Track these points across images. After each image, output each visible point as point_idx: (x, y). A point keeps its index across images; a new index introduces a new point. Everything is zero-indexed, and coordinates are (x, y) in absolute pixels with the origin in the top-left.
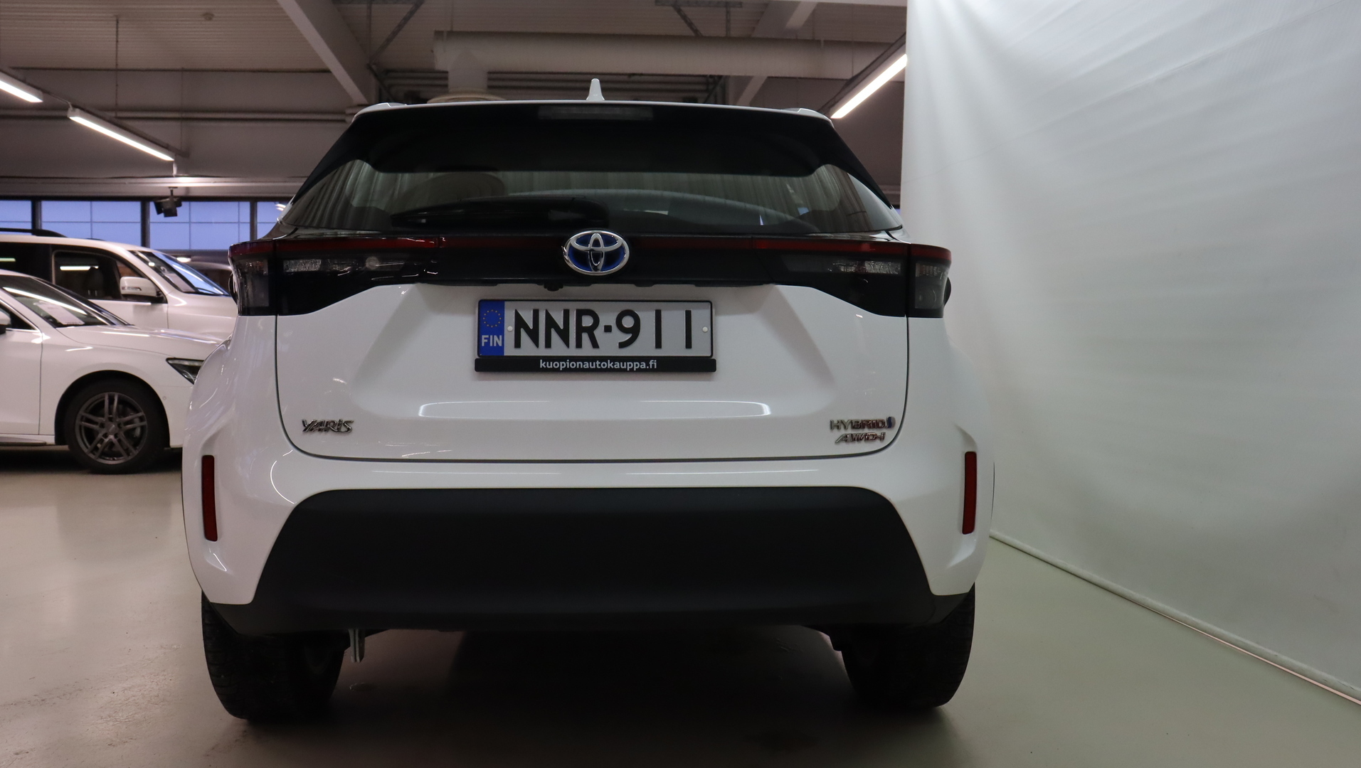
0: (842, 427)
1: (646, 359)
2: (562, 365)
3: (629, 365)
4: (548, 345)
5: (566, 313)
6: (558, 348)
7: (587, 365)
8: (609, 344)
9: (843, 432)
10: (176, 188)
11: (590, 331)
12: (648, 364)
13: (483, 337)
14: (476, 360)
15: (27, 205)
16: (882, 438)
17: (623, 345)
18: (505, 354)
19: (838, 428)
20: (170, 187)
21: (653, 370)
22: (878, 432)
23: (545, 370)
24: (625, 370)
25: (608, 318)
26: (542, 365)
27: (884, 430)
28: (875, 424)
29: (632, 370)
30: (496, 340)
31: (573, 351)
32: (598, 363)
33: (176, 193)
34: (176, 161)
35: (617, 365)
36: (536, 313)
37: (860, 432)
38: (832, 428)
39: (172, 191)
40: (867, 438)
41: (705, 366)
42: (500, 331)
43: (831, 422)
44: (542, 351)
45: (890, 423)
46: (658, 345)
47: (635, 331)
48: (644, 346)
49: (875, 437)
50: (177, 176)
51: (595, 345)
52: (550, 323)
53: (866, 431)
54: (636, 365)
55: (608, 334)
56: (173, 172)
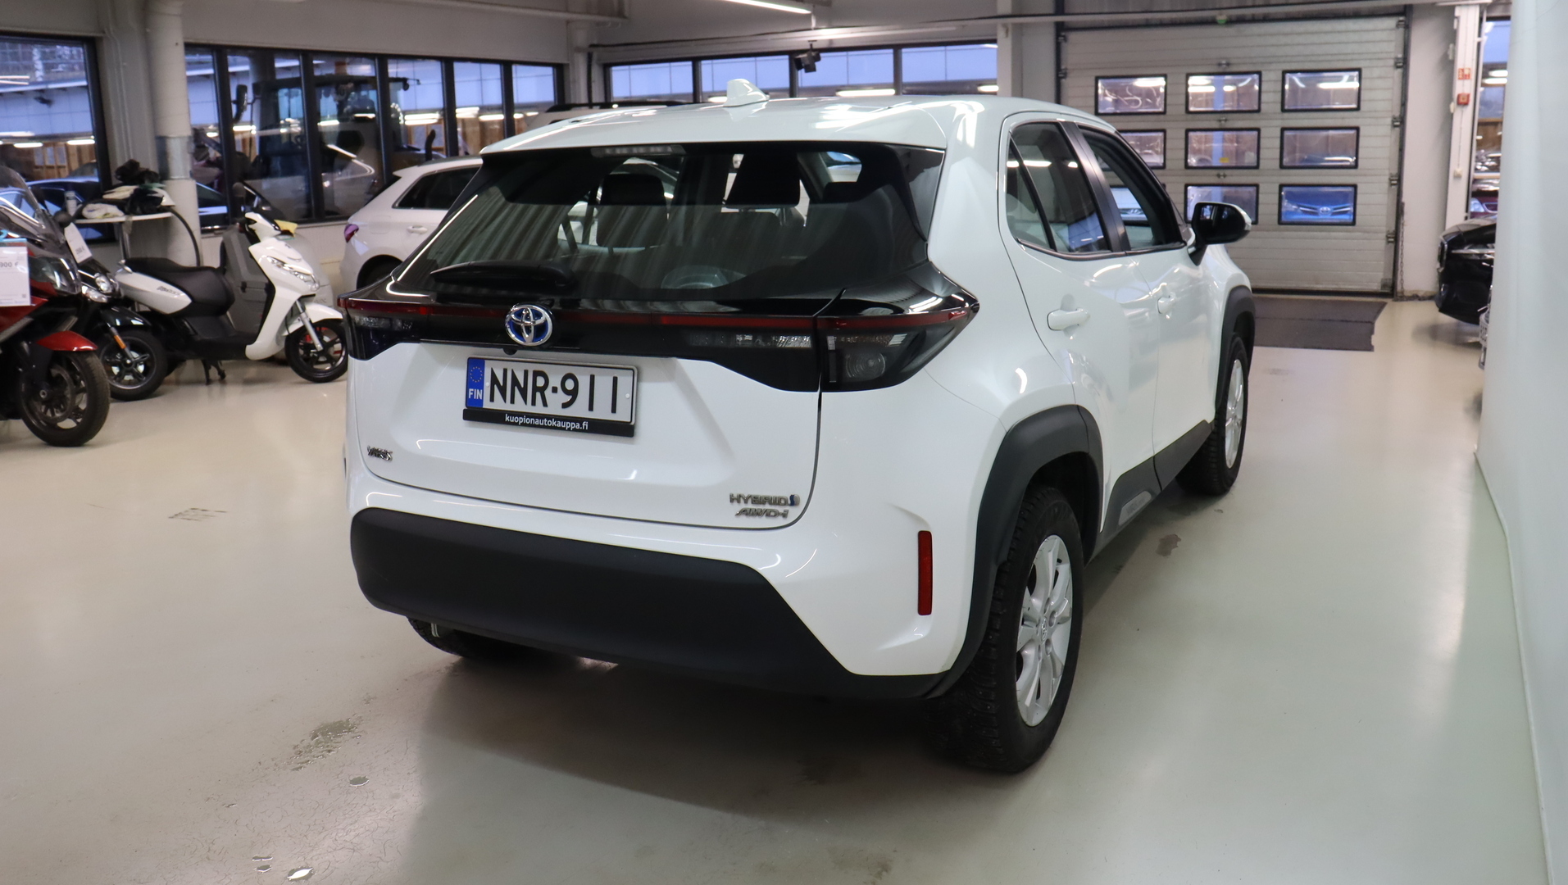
0: (742, 501)
1: (580, 420)
2: (520, 420)
3: (568, 425)
4: (512, 402)
5: (526, 373)
6: (520, 406)
7: (537, 422)
8: (555, 404)
9: (743, 506)
10: (815, 41)
11: (542, 390)
12: (581, 426)
13: (471, 390)
14: (464, 410)
15: (687, 67)
16: (785, 515)
17: (565, 405)
18: (484, 407)
19: (739, 502)
20: (809, 41)
21: (584, 431)
22: (781, 509)
23: (509, 423)
24: (564, 429)
25: (555, 381)
26: (507, 419)
27: (787, 508)
28: (777, 501)
29: (569, 429)
30: (478, 394)
31: (529, 409)
32: (546, 420)
33: (815, 46)
34: (814, 13)
35: (559, 424)
36: (505, 371)
37: (761, 507)
38: (732, 500)
39: (811, 45)
40: (768, 514)
41: (625, 430)
42: (481, 386)
43: (731, 496)
44: (508, 407)
45: (793, 501)
46: (591, 408)
47: (574, 393)
48: (579, 409)
49: (777, 514)
50: (816, 29)
51: (545, 404)
52: (515, 381)
53: (767, 507)
54: (572, 425)
55: (554, 394)
56: (811, 24)
